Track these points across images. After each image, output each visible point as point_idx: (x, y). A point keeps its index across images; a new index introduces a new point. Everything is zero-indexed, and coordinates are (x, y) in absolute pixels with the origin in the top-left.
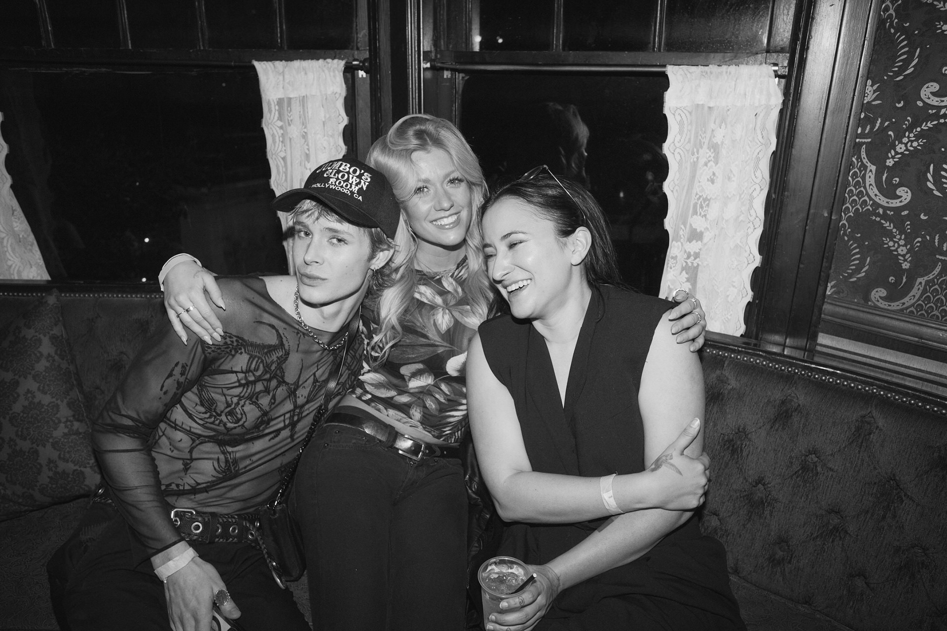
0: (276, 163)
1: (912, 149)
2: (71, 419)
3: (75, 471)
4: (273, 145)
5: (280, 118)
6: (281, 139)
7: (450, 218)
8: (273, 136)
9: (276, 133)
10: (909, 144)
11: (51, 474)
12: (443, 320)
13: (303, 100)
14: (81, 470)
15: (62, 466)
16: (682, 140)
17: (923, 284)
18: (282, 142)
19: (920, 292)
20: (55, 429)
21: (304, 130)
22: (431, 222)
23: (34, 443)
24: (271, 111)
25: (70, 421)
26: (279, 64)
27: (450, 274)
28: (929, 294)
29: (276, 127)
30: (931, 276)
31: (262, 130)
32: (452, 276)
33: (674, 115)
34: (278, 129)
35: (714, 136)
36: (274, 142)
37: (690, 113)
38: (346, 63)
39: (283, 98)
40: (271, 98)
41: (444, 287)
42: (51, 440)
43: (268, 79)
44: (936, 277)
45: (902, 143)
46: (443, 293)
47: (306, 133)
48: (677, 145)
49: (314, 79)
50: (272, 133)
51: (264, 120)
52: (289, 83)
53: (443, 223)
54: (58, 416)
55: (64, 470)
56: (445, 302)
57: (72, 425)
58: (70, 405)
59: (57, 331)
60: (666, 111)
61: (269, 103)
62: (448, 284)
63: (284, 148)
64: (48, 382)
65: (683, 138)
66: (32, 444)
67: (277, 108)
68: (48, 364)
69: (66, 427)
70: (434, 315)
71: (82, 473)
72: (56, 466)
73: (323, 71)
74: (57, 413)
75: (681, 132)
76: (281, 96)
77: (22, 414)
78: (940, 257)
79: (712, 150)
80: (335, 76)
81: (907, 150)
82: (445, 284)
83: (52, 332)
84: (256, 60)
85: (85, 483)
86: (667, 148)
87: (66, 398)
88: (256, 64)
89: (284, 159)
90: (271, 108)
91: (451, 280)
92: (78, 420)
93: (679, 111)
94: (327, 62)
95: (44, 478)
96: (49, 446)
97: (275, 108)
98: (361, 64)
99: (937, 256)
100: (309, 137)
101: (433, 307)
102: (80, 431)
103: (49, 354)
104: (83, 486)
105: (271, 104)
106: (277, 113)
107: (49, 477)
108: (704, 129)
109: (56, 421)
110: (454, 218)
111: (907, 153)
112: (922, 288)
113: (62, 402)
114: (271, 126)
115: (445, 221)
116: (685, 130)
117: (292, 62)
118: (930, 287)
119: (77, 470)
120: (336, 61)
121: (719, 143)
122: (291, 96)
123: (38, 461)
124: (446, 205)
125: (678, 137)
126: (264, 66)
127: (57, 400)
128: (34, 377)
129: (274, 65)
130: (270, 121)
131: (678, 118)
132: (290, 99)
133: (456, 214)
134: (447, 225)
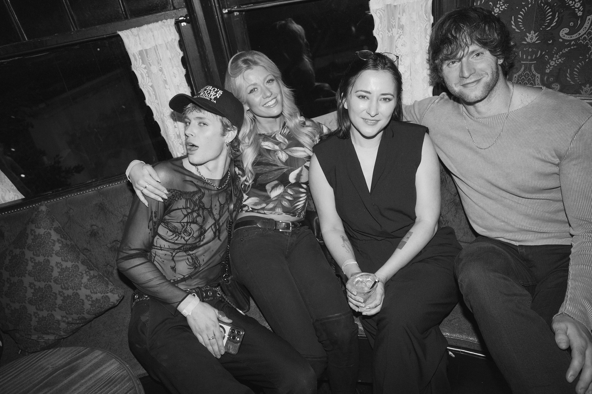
0: (147, 90)
1: (502, 10)
2: (87, 270)
3: (103, 296)
4: (142, 80)
5: (143, 63)
6: (147, 75)
7: (272, 101)
8: (142, 74)
9: (142, 72)
10: (501, 7)
11: (90, 302)
12: (283, 156)
13: (156, 48)
14: (106, 295)
15: (94, 297)
16: (382, 27)
17: (517, 77)
18: (148, 77)
19: (516, 81)
20: (82, 278)
21: (159, 67)
22: (263, 106)
23: (74, 289)
24: (137, 59)
25: (87, 272)
26: (135, 30)
27: (280, 132)
28: (520, 81)
29: (142, 69)
30: (520, 73)
31: (133, 72)
32: (280, 133)
33: (376, 13)
34: (143, 70)
35: (401, 21)
36: (143, 77)
37: (384, 11)
38: (176, 20)
39: (142, 50)
40: (134, 52)
41: (277, 140)
42: (83, 285)
43: (130, 41)
44: (522, 73)
45: (497, 8)
46: (278, 143)
47: (161, 68)
48: (380, 30)
49: (158, 34)
50: (140, 73)
51: (133, 66)
52: (144, 40)
53: (269, 105)
54: (80, 271)
55: (97, 298)
56: (280, 147)
57: (90, 273)
58: (83, 263)
59: (56, 224)
60: (372, 12)
61: (134, 55)
62: (280, 138)
63: (150, 80)
64: (65, 255)
65: (382, 25)
66: (73, 290)
67: (140, 57)
68: (60, 245)
69: (87, 275)
70: (277, 154)
71: (107, 296)
72: (92, 298)
73: (163, 28)
74: (79, 270)
75: (381, 22)
76: (140, 48)
77: (60, 277)
78: (523, 62)
79: (401, 29)
80: (170, 30)
81: (500, 11)
82: (277, 138)
83: (53, 227)
84: (119, 31)
85: (111, 301)
86: (375, 33)
87: (79, 260)
88: (120, 33)
89: (152, 86)
90: (136, 58)
91: (280, 135)
92: (91, 270)
93: (378, 11)
94: (164, 22)
95: (87, 305)
96: (83, 289)
97: (138, 57)
98: (185, 19)
99: (522, 62)
100: (164, 70)
101: (275, 151)
102: (95, 275)
103: (58, 239)
104: (110, 303)
105: (135, 56)
106: (140, 60)
107: (90, 304)
108: (393, 18)
109: (81, 274)
110: (274, 100)
111: (500, 12)
112: (516, 79)
113: (78, 263)
114: (138, 68)
115: (271, 103)
116: (383, 21)
117: (142, 27)
118: (520, 78)
119: (104, 296)
120: (169, 20)
121: (404, 24)
122: (148, 48)
123: (80, 298)
124: (269, 94)
125: (380, 25)
126: (125, 34)
127: (75, 263)
128: (56, 254)
129: (131, 31)
130: (137, 66)
131: (379, 15)
132: (146, 50)
133: (275, 98)
134: (271, 105)
